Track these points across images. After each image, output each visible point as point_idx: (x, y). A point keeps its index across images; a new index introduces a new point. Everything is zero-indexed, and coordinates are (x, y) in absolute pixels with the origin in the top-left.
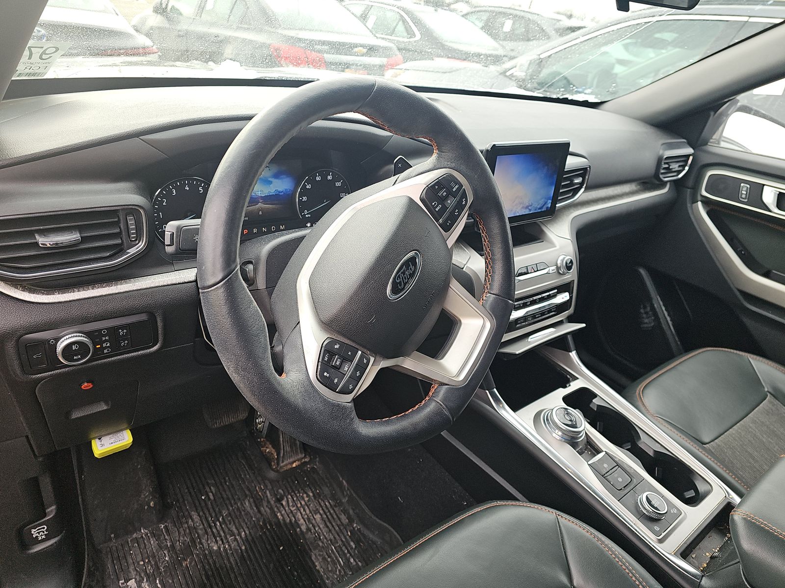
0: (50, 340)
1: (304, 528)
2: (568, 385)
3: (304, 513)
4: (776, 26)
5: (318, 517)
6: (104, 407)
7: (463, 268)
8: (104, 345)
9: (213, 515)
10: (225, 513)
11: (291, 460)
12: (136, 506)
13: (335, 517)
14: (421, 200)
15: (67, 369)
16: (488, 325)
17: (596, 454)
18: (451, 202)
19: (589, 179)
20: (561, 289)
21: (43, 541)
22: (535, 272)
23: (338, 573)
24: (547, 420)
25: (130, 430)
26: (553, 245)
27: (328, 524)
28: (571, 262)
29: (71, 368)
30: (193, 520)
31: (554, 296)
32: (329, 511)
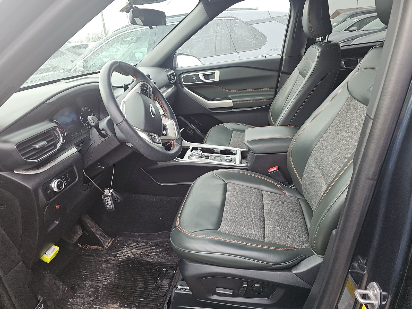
1: (132, 256)
2: (189, 149)
3: (128, 253)
4: (178, 24)
5: (134, 250)
9: (94, 277)
10: (98, 273)
11: (108, 243)
12: (61, 293)
13: (140, 246)
17: (209, 157)
23: (156, 256)
25: (54, 245)
27: (140, 249)
30: (87, 284)
32: (137, 246)
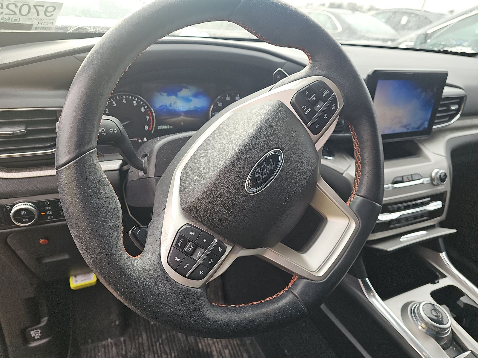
0: (7, 206)
2: (436, 282)
3: (218, 346)
5: (227, 351)
6: (66, 257)
7: (343, 174)
8: (48, 213)
9: (156, 337)
10: (164, 337)
12: (107, 323)
13: (239, 353)
14: (292, 104)
15: (19, 229)
16: (353, 226)
17: (462, 352)
18: (320, 107)
19: (465, 108)
20: (434, 198)
21: (38, 339)
22: (410, 181)
24: (414, 312)
26: (427, 159)
28: (445, 175)
29: (22, 228)
31: (427, 203)
